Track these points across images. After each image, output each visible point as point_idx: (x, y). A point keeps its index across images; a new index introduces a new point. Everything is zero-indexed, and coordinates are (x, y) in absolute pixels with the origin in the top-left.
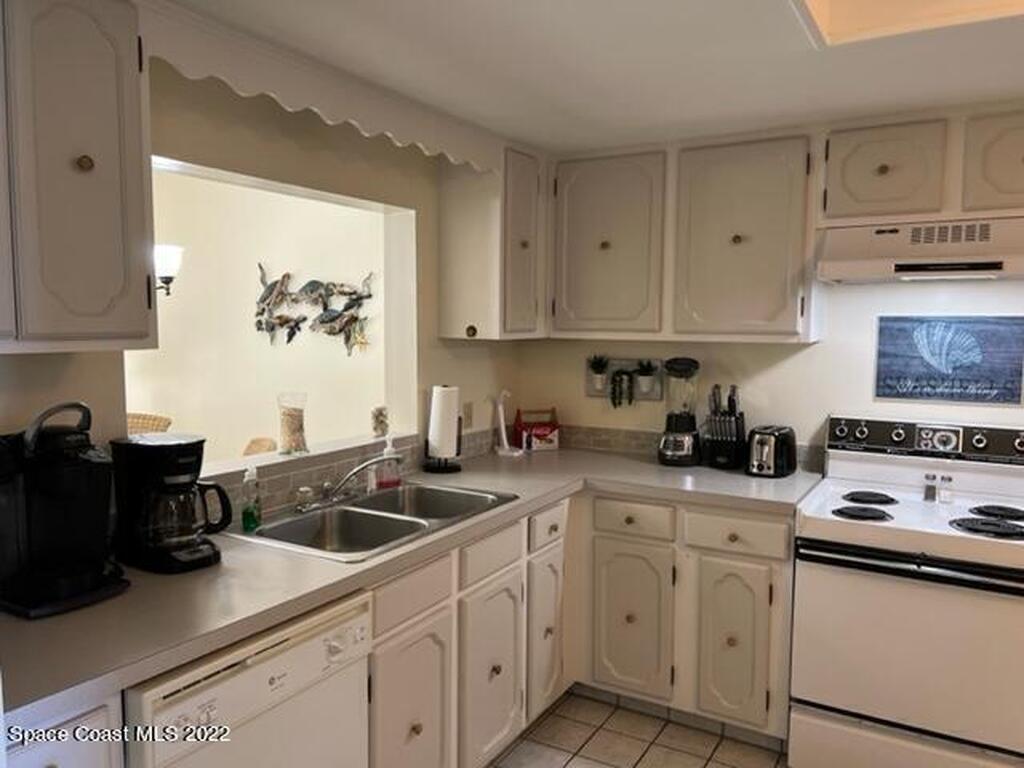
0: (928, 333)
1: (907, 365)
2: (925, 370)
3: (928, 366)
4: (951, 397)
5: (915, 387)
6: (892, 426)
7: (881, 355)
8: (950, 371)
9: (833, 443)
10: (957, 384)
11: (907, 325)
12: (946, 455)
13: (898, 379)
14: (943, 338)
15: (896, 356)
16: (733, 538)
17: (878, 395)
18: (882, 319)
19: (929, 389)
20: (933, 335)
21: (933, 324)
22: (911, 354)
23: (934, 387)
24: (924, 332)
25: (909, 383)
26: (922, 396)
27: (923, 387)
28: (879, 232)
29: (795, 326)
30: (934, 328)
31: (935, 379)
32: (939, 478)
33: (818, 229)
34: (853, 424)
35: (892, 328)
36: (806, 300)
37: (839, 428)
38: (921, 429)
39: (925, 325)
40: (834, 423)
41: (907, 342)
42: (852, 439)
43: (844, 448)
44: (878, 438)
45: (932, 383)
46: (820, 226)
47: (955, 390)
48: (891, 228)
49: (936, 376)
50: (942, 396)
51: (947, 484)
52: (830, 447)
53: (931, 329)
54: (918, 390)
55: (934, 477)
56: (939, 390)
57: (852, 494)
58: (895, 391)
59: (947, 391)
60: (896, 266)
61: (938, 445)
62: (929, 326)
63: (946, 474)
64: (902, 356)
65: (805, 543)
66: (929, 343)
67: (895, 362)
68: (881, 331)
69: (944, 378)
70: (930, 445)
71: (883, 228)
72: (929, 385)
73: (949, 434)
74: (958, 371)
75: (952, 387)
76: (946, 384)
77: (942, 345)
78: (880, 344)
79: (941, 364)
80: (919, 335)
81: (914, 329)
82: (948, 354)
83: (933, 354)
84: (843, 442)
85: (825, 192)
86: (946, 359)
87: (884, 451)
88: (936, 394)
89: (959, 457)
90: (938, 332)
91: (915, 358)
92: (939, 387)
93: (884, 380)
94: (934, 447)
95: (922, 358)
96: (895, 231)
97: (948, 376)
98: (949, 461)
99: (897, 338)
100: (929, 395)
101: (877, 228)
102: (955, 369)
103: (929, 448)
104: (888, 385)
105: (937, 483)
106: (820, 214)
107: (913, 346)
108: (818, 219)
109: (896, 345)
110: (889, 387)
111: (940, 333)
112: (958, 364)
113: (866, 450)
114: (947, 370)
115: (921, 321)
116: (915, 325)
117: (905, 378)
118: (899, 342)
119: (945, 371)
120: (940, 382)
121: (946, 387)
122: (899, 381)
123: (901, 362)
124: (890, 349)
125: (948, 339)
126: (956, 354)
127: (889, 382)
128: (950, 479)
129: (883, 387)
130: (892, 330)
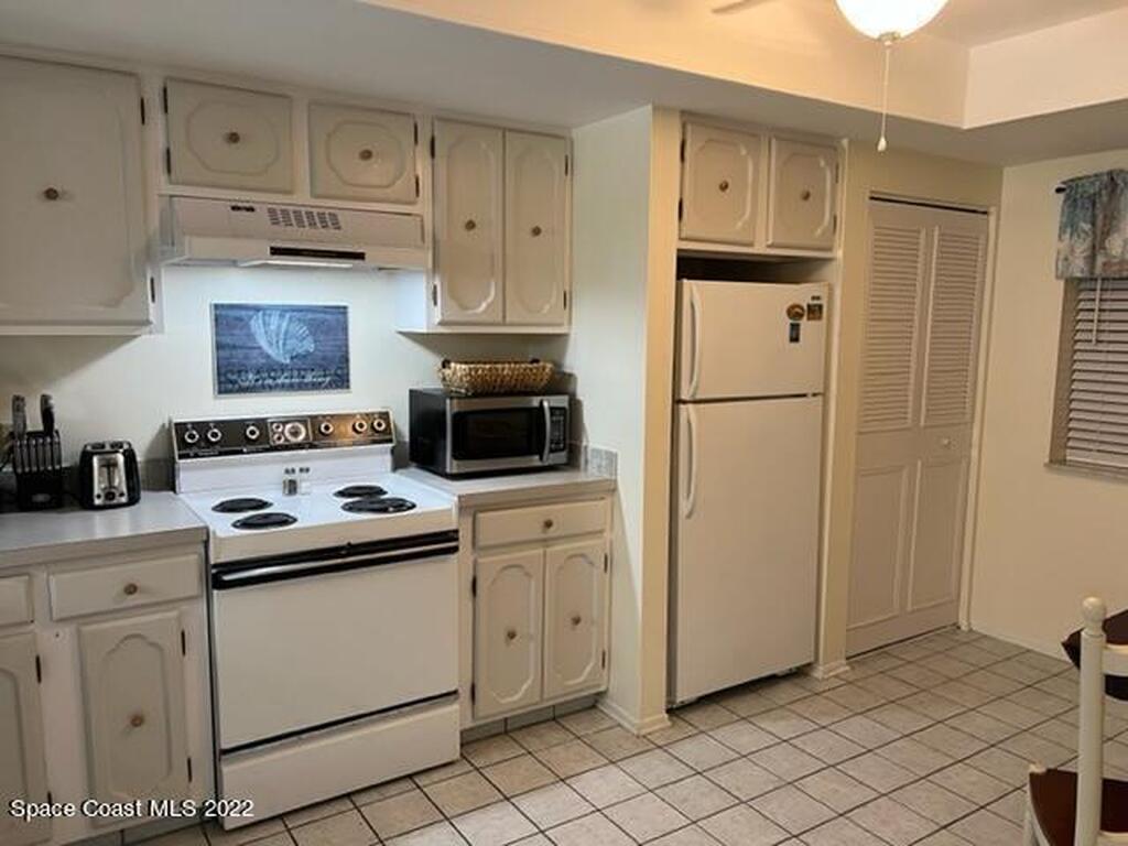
0: (264, 323)
1: (246, 357)
2: (264, 361)
3: (268, 356)
4: (291, 387)
5: (257, 380)
6: (243, 424)
7: (219, 346)
8: (288, 361)
9: (184, 452)
10: (296, 373)
11: (243, 313)
12: (299, 446)
13: (240, 372)
14: (279, 327)
15: (234, 347)
16: (131, 589)
17: (220, 392)
18: (217, 307)
19: (270, 382)
20: (269, 325)
21: (268, 312)
22: (250, 345)
23: (274, 379)
24: (260, 321)
25: (251, 376)
26: (264, 388)
27: (264, 379)
28: (234, 208)
29: (148, 314)
30: (270, 315)
31: (274, 370)
32: (297, 470)
33: (161, 196)
34: (202, 427)
35: (227, 316)
36: (155, 282)
37: (188, 433)
38: (272, 423)
39: (260, 314)
40: (181, 428)
41: (244, 331)
42: (203, 444)
43: (196, 456)
44: (235, 439)
45: (272, 374)
46: (163, 192)
47: (293, 380)
48: (247, 205)
49: (275, 367)
50: (283, 387)
51: (304, 475)
52: (181, 457)
53: (267, 318)
54: (260, 382)
55: (293, 471)
56: (279, 381)
57: (222, 504)
58: (237, 386)
59: (287, 381)
60: (272, 248)
61: (290, 438)
62: (264, 315)
63: (304, 465)
64: (241, 347)
65: (221, 569)
66: (266, 332)
67: (234, 352)
68: (217, 320)
69: (283, 368)
70: (283, 439)
71: (240, 204)
72: (270, 377)
73: (297, 424)
74: (295, 360)
75: (292, 377)
76: (286, 374)
77: (278, 335)
78: (217, 334)
79: (278, 354)
80: (256, 325)
81: (251, 318)
82: (284, 344)
83: (271, 344)
84: (195, 450)
85: (168, 152)
86: (284, 349)
87: (241, 452)
88: (277, 386)
89: (312, 446)
90: (274, 321)
91: (254, 348)
92: (279, 378)
93: (225, 375)
94: (286, 440)
95: (260, 348)
96: (251, 209)
97: (287, 365)
98: (304, 452)
99: (235, 327)
100: (271, 388)
101: (234, 204)
102: (292, 358)
103: (282, 441)
104: (229, 380)
105: (296, 476)
106: (163, 177)
107: (250, 336)
108: (161, 184)
109: (232, 335)
110: (231, 382)
111: (276, 322)
112: (294, 354)
113: (220, 454)
114: (285, 359)
115: (257, 309)
116: (251, 313)
117: (247, 372)
118: (236, 332)
119: (283, 361)
120: (279, 373)
121: (286, 378)
122: (239, 376)
123: (240, 353)
124: (228, 340)
125: (283, 330)
126: (292, 343)
127: (229, 376)
128: (308, 470)
129: (225, 383)
130: (228, 320)
